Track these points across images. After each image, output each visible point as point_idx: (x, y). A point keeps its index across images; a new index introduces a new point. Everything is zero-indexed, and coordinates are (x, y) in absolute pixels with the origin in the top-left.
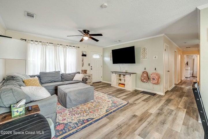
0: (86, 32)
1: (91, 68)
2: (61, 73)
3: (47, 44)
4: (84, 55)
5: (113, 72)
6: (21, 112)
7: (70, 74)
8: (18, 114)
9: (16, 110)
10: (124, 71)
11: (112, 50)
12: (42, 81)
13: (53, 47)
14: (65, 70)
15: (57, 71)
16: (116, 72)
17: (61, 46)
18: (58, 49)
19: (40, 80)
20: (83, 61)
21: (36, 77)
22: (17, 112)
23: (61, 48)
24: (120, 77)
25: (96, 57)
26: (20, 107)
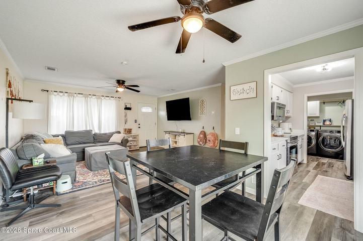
0: (121, 83)
1: (139, 126)
2: (93, 133)
3: (75, 95)
4: (127, 108)
5: (166, 132)
6: (40, 163)
7: (105, 134)
8: (38, 164)
9: (36, 160)
10: (180, 131)
11: (166, 102)
12: (68, 142)
13: (84, 98)
14: (100, 128)
15: (88, 129)
16: (169, 132)
17: (94, 97)
18: (90, 101)
19: (66, 140)
20: (126, 116)
21: (60, 137)
22: (37, 162)
23: (94, 100)
24: (175, 139)
25: (147, 110)
26: (39, 159)
